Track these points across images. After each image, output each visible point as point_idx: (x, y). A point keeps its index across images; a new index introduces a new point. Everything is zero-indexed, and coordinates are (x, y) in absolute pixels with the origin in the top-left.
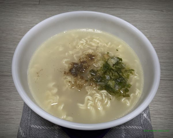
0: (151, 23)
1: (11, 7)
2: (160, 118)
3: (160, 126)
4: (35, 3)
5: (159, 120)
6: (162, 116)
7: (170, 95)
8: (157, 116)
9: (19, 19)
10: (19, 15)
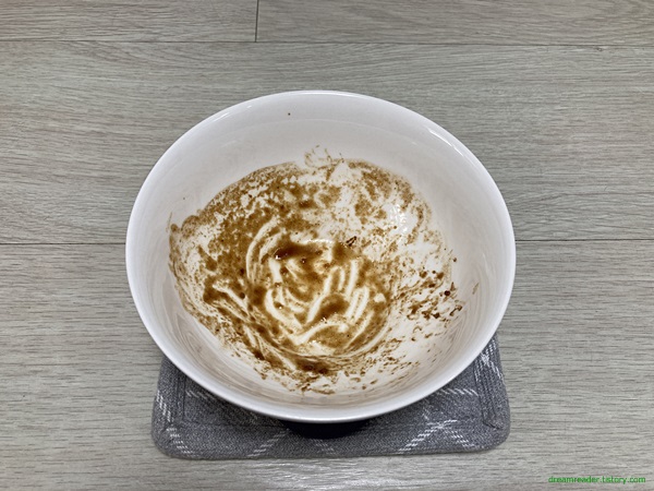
0: (569, 84)
1: (181, 53)
2: (615, 336)
3: (616, 357)
4: (244, 38)
5: (611, 341)
6: (618, 332)
7: (635, 279)
8: (604, 332)
9: (210, 86)
10: (207, 73)
